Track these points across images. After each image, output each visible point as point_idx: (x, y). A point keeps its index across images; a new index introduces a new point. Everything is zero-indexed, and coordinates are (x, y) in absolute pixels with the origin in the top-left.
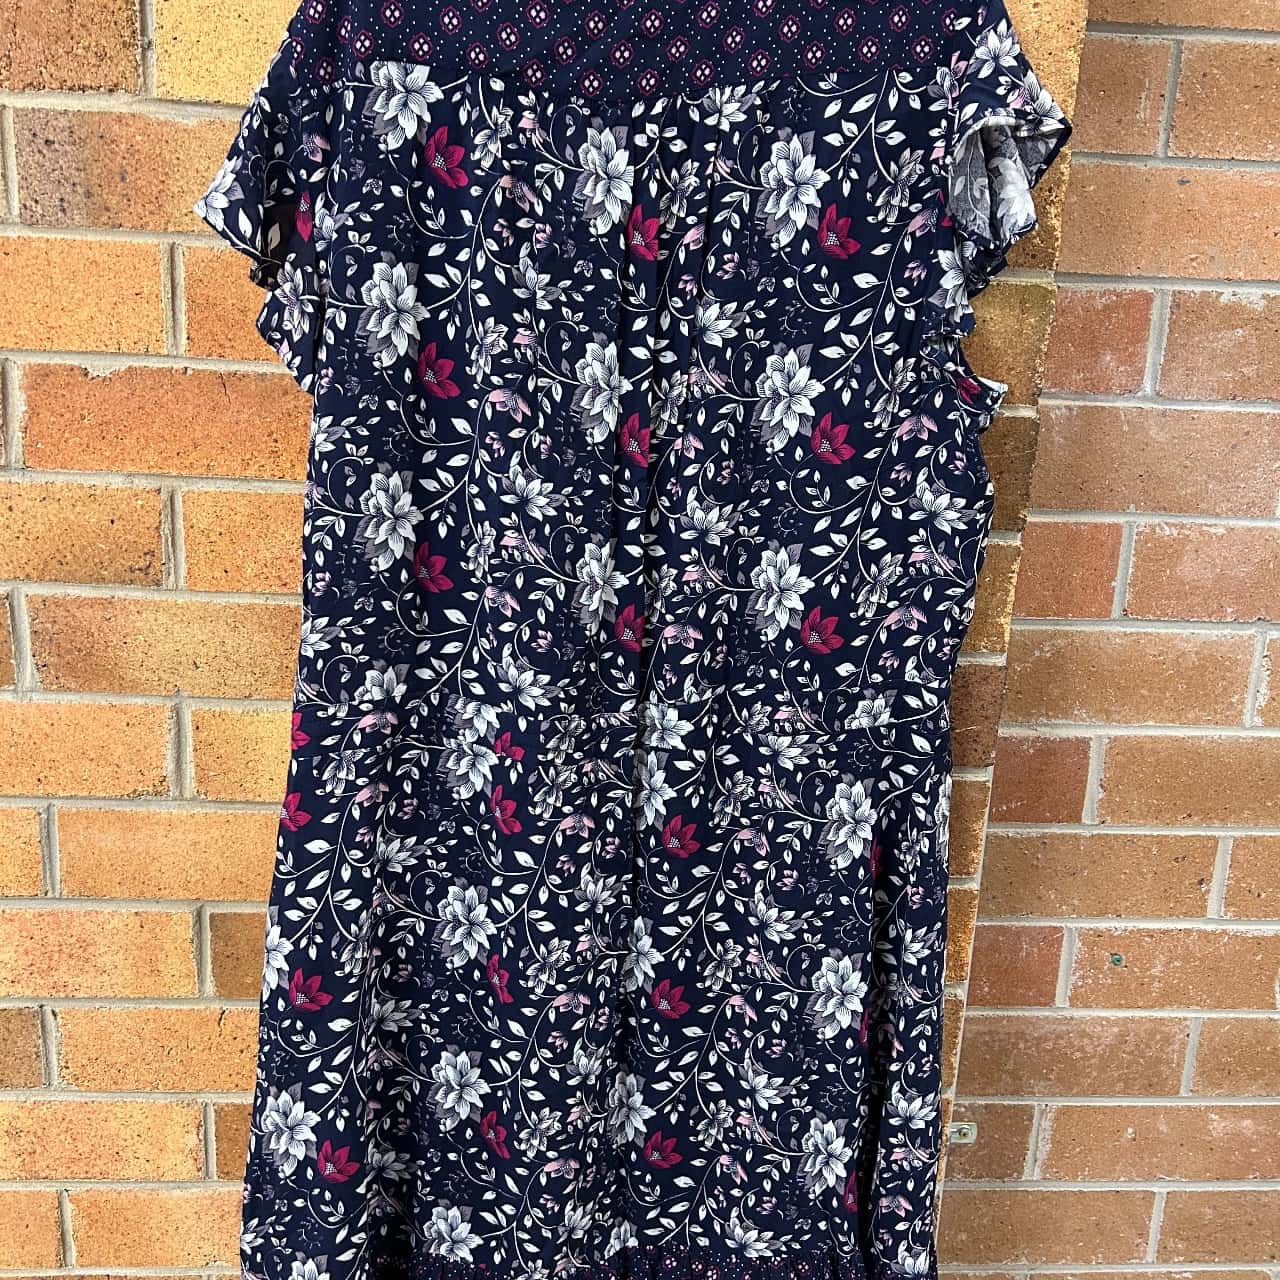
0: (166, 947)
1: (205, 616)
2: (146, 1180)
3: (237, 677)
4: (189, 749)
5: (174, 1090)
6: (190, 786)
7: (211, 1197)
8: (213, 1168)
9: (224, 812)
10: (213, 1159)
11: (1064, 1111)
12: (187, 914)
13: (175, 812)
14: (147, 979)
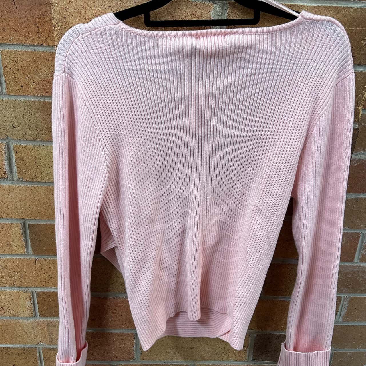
0: (13, 236)
1: (15, 105)
2: (14, 317)
3: (30, 132)
4: (14, 161)
5: (20, 286)
6: (16, 176)
7: (37, 322)
8: (38, 313)
9: (30, 186)
10: (37, 310)
11: (353, 299)
12: (19, 223)
13: (11, 185)
14: (6, 248)
